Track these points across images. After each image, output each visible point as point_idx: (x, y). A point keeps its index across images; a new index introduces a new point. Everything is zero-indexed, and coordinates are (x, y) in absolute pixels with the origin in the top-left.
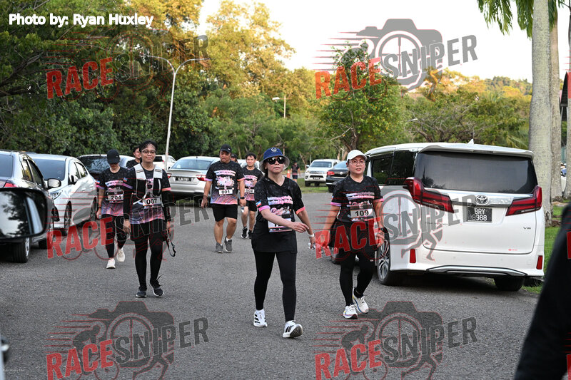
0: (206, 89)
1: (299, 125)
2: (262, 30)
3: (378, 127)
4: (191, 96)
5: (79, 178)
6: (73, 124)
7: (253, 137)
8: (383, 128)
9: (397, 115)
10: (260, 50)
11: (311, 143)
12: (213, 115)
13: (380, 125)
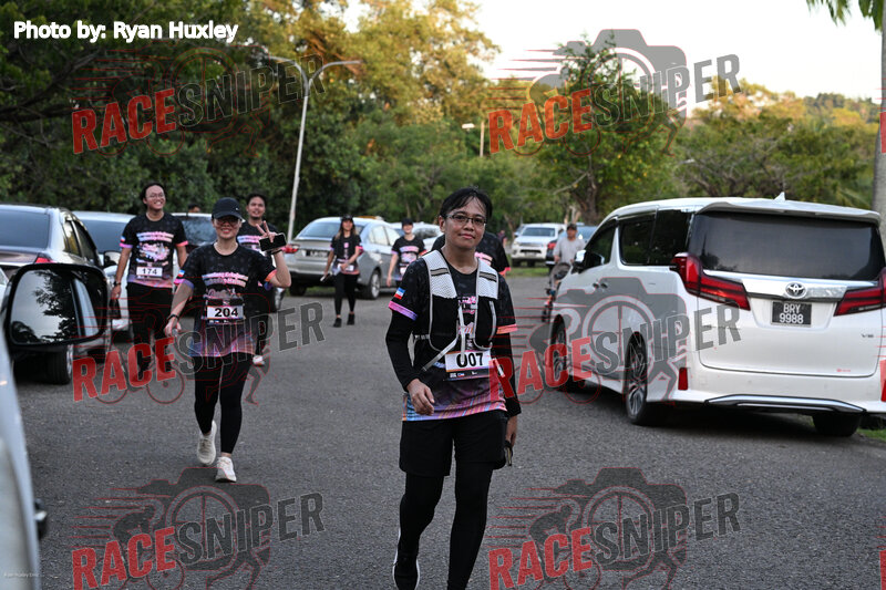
0: (356, 111)
1: (504, 169)
2: (449, 16)
3: (631, 172)
4: (333, 122)
6: (144, 165)
7: (431, 187)
8: (638, 175)
9: (662, 153)
10: (444, 47)
11: (523, 198)
12: (368, 152)
13: (634, 169)
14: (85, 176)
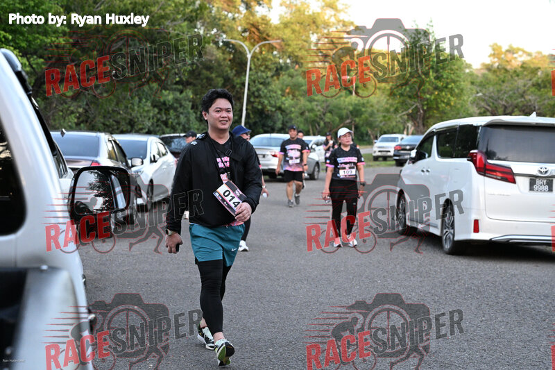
0: (279, 70)
1: (368, 102)
2: (333, 12)
3: (444, 102)
4: (265, 77)
5: (160, 157)
6: (154, 106)
7: (324, 114)
8: (448, 104)
9: (462, 90)
10: (330, 31)
11: (379, 120)
12: (286, 95)
13: (445, 101)
14: (119, 113)
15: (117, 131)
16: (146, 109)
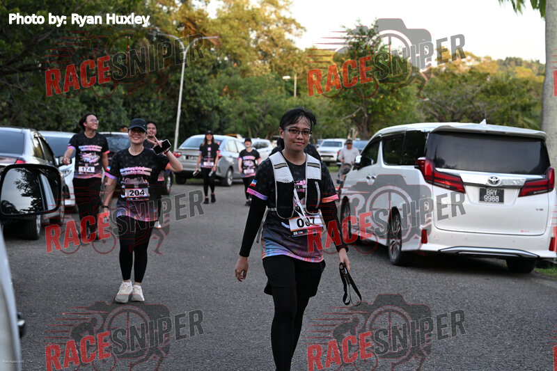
0: (216, 68)
1: (310, 105)
2: (273, 9)
3: (389, 106)
4: (201, 75)
6: (83, 102)
7: (264, 116)
8: (394, 108)
9: (408, 94)
10: (271, 28)
11: (322, 122)
12: (223, 94)
14: (46, 109)
15: (42, 128)
16: (74, 104)
